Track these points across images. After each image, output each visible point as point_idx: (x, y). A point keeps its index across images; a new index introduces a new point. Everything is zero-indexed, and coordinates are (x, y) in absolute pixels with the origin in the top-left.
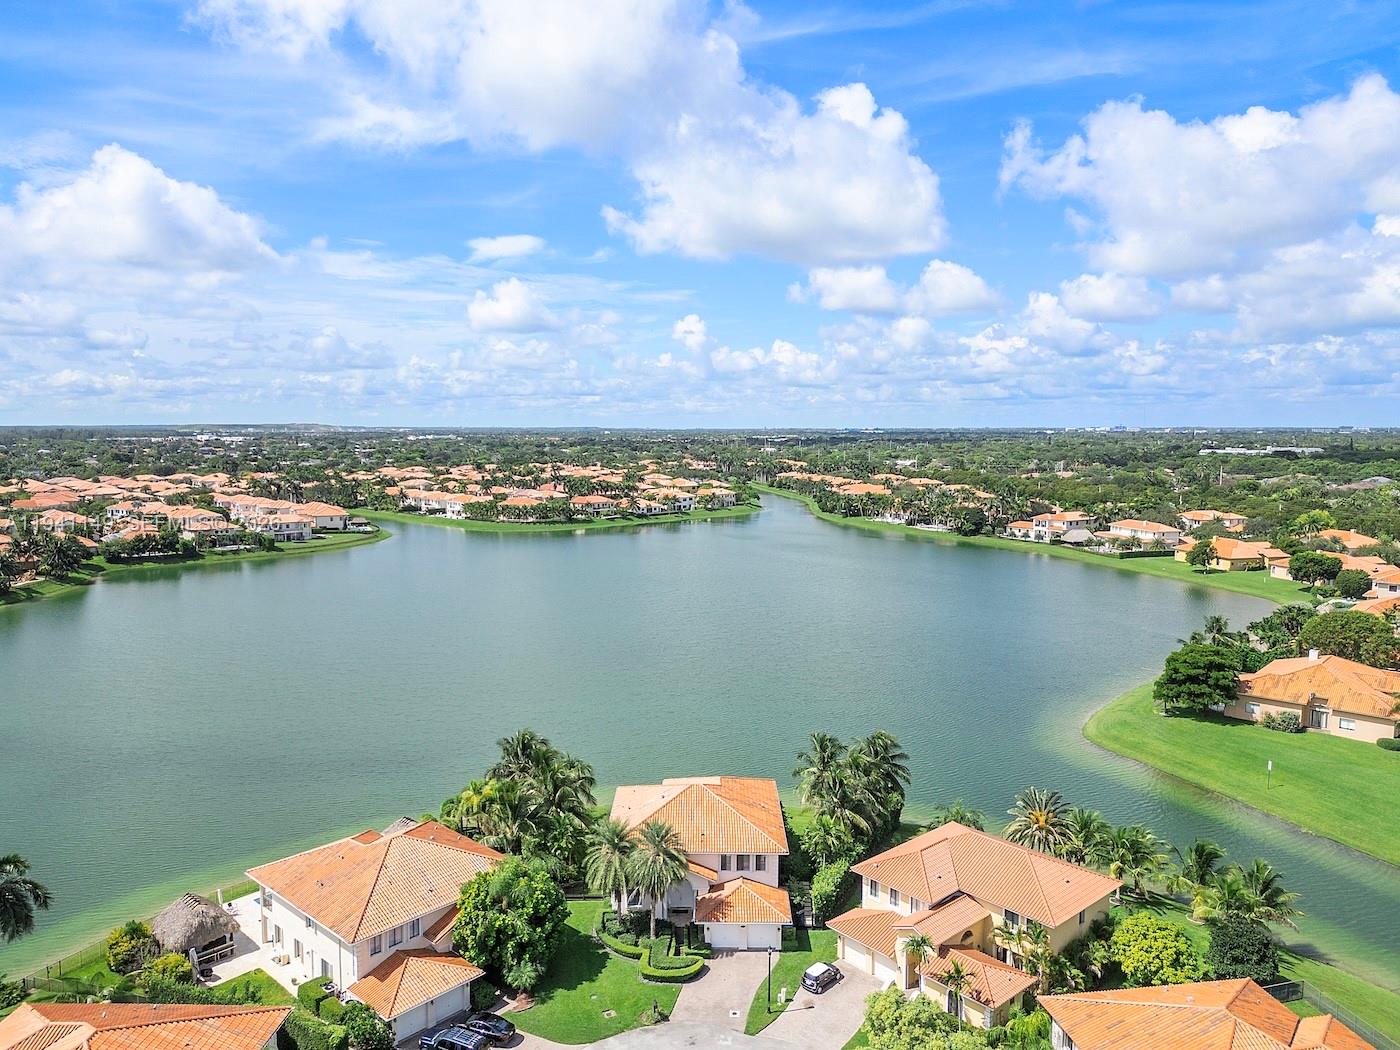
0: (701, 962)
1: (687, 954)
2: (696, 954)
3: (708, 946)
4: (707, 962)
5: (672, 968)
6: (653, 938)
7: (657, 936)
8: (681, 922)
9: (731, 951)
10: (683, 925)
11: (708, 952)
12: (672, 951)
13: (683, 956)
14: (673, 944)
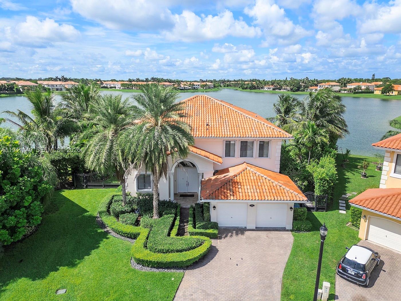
0: (208, 242)
1: (192, 234)
2: (202, 234)
3: (215, 226)
4: (214, 242)
5: (172, 251)
6: (155, 217)
7: (160, 215)
8: (187, 204)
9: (241, 231)
10: (189, 206)
11: (216, 232)
12: (175, 231)
13: (187, 236)
14: (177, 222)
